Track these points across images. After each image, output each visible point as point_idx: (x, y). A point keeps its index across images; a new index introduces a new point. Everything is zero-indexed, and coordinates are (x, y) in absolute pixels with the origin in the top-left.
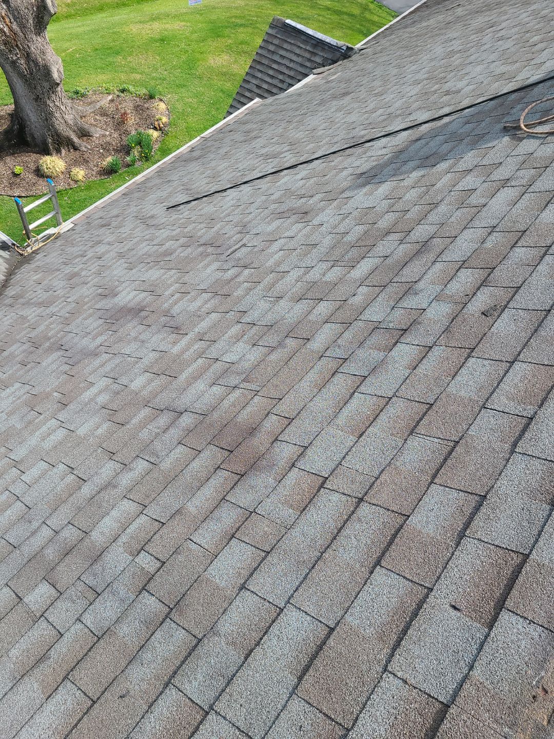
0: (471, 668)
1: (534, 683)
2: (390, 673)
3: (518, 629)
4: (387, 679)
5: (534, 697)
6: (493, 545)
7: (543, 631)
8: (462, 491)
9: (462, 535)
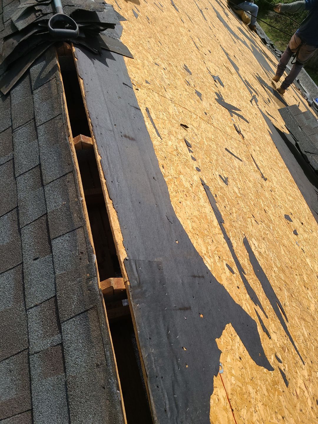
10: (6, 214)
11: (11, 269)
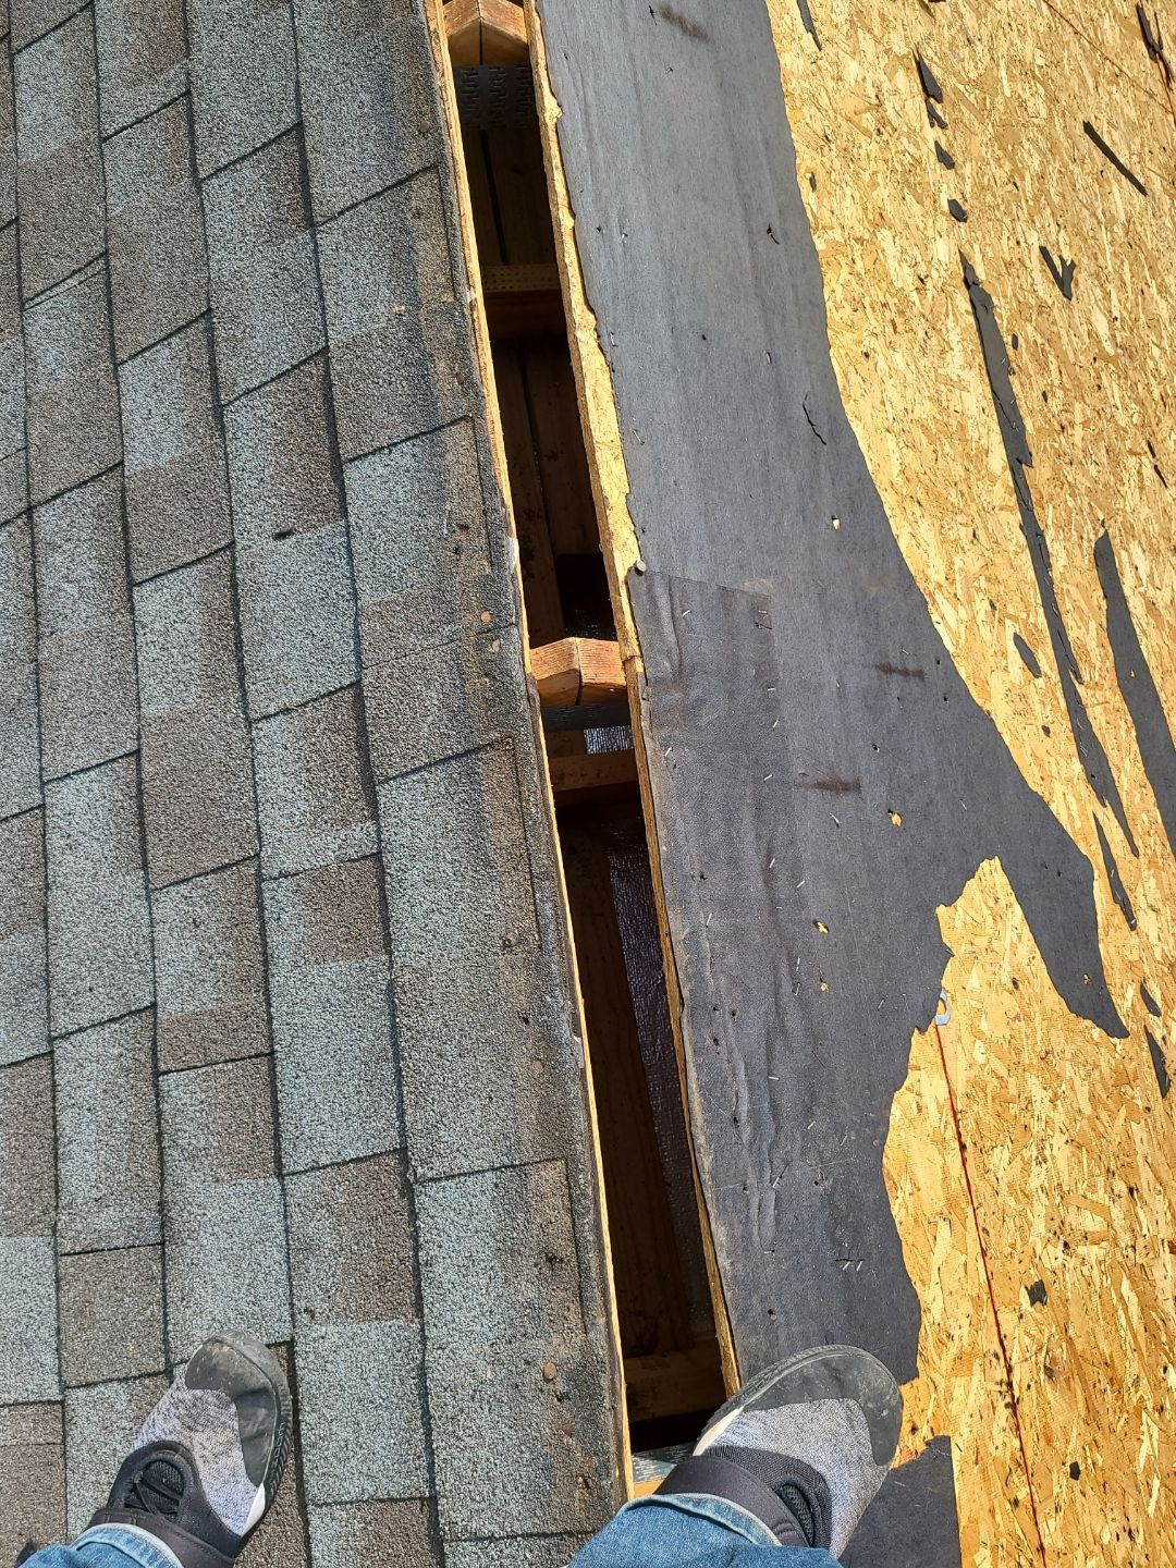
0: (355, 596)
1: (445, 531)
2: (259, 720)
3: (381, 476)
4: (262, 733)
5: (456, 551)
6: (273, 380)
7: (414, 445)
8: (170, 335)
9: (218, 411)
10: (165, 339)
11: (189, 564)
